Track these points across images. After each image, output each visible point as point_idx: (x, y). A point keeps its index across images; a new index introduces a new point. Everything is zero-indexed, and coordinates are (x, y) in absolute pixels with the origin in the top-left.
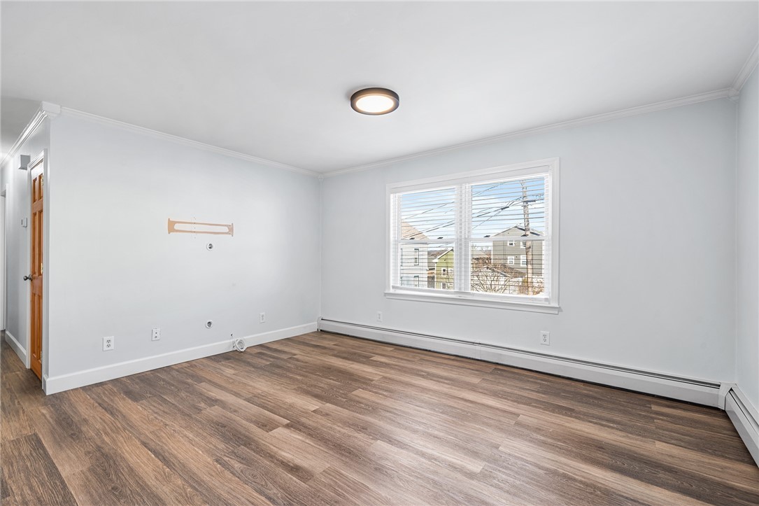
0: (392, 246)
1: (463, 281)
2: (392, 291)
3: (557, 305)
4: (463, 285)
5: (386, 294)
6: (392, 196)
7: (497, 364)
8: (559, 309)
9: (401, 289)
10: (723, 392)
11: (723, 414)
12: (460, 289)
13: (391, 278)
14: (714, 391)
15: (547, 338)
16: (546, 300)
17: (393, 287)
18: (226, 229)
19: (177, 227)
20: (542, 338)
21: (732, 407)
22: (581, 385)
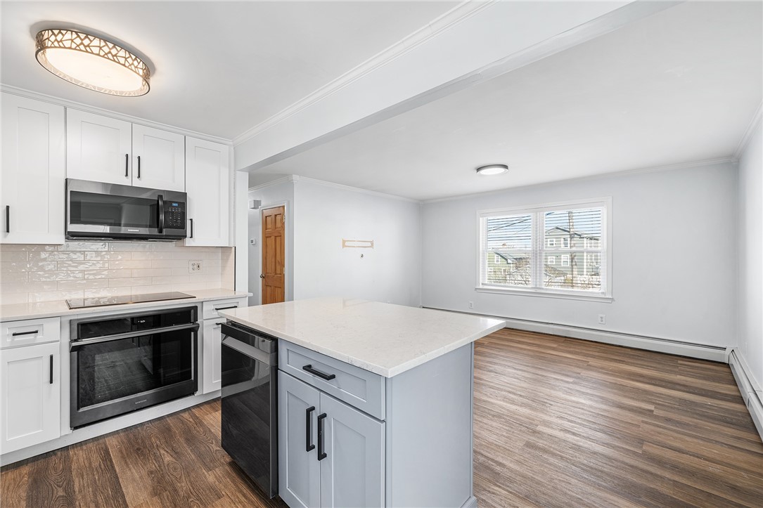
0: (481, 255)
1: (538, 280)
2: (481, 287)
3: (610, 297)
4: (538, 283)
5: (476, 289)
6: (481, 218)
7: (566, 337)
8: (612, 299)
9: (489, 285)
10: (728, 352)
11: (727, 365)
12: (536, 285)
13: (481, 278)
14: (722, 352)
15: (604, 319)
16: (603, 293)
17: (482, 284)
18: (369, 244)
19: (347, 244)
20: (600, 319)
21: (732, 361)
22: (629, 350)
